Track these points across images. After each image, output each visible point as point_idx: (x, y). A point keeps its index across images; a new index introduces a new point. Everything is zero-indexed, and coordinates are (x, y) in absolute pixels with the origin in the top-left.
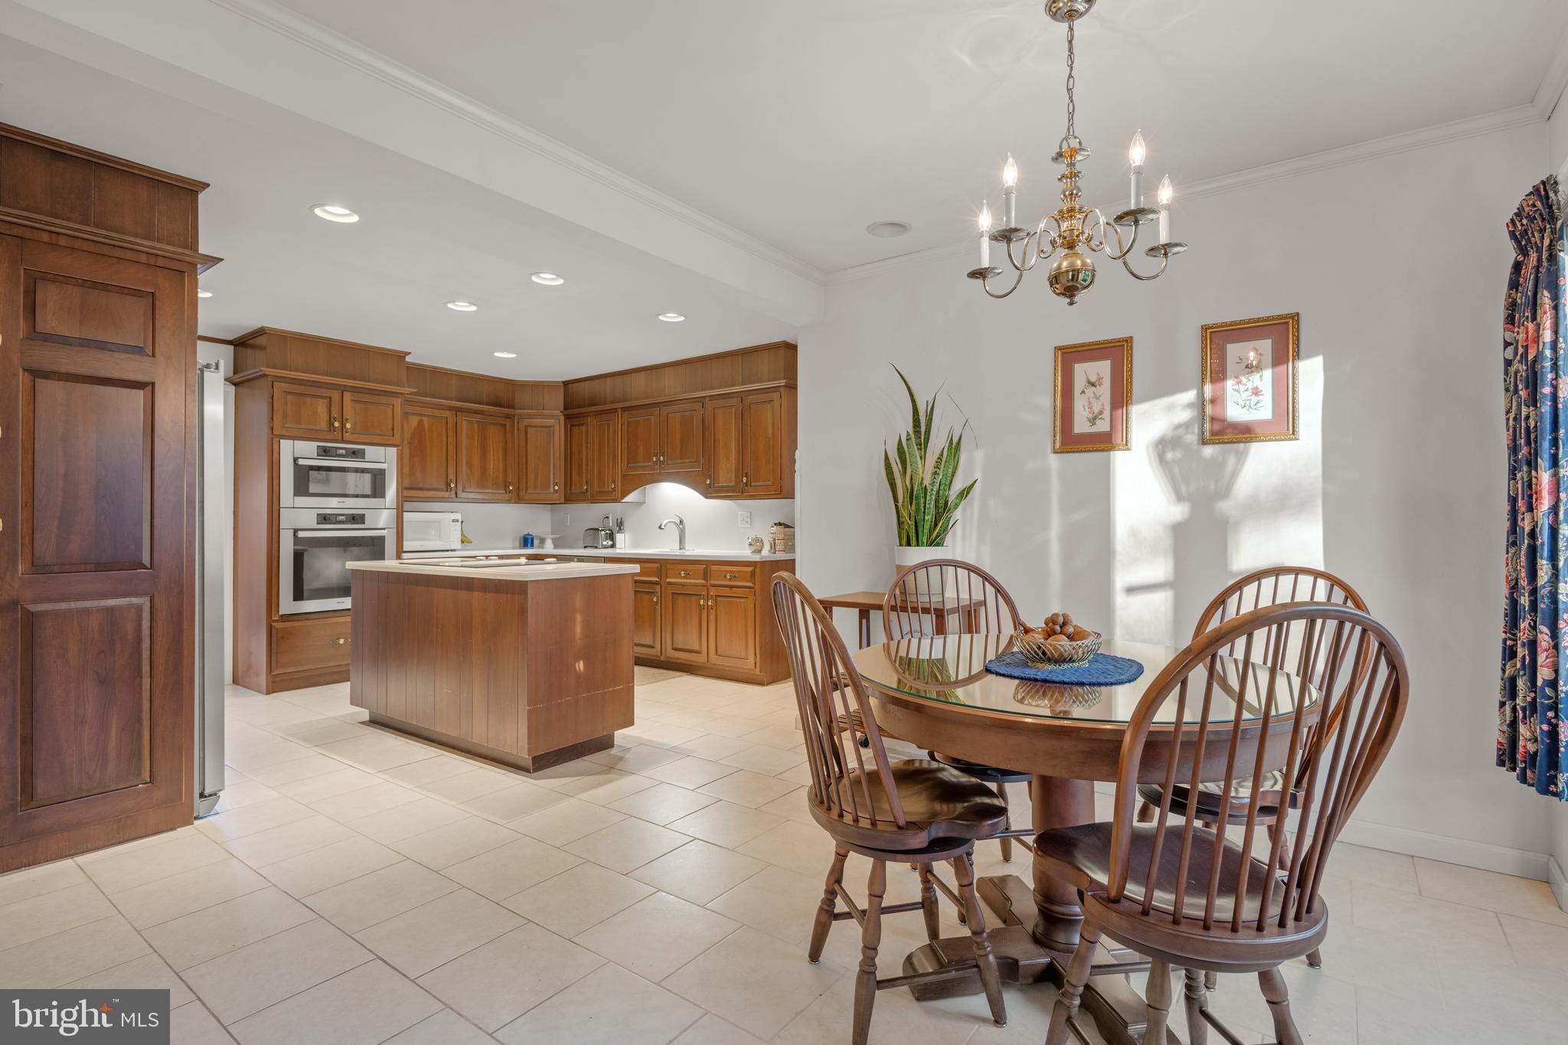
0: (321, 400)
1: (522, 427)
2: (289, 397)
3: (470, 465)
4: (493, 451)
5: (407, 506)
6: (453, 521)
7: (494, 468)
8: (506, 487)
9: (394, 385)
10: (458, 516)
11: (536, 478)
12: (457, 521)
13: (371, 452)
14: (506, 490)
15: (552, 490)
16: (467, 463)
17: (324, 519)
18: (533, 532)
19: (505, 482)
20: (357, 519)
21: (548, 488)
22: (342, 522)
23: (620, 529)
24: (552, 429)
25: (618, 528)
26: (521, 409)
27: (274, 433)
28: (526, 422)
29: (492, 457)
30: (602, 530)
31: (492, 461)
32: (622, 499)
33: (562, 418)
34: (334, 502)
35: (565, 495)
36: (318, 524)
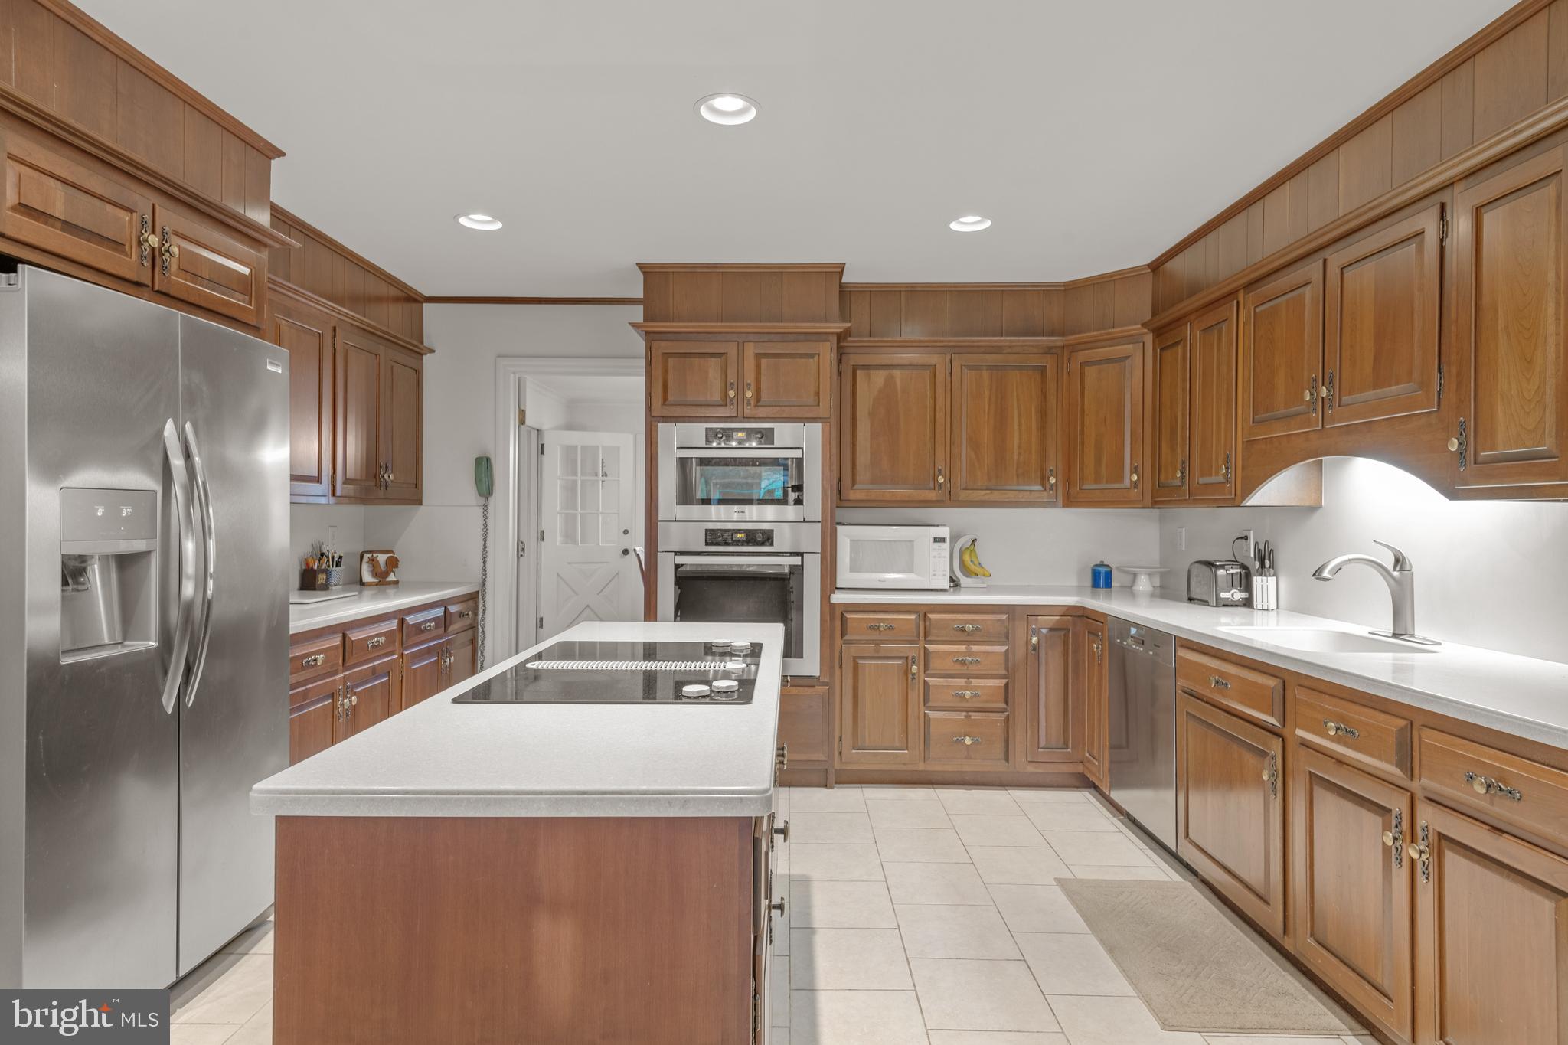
0: (713, 360)
1: (1075, 367)
2: (670, 361)
3: (974, 444)
4: (1020, 415)
5: (842, 514)
6: (936, 540)
7: (1019, 447)
8: (1043, 480)
9: (820, 321)
10: (944, 532)
11: (1098, 461)
12: (943, 540)
13: (785, 433)
14: (1043, 485)
15: (1127, 483)
16: (970, 439)
17: (715, 538)
18: (1113, 561)
19: (1043, 469)
20: (761, 538)
21: (1120, 478)
22: (739, 543)
23: (1262, 565)
24: (1128, 361)
25: (1257, 564)
26: (1072, 334)
27: (653, 415)
28: (1082, 356)
29: (1016, 427)
30: (1222, 567)
31: (1016, 434)
32: (1245, 496)
33: (1149, 338)
34: (732, 512)
35: (1152, 491)
36: (707, 544)
